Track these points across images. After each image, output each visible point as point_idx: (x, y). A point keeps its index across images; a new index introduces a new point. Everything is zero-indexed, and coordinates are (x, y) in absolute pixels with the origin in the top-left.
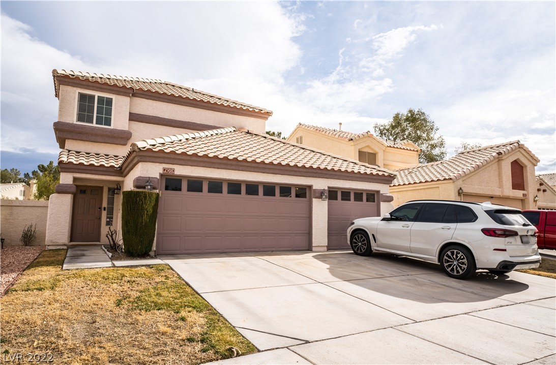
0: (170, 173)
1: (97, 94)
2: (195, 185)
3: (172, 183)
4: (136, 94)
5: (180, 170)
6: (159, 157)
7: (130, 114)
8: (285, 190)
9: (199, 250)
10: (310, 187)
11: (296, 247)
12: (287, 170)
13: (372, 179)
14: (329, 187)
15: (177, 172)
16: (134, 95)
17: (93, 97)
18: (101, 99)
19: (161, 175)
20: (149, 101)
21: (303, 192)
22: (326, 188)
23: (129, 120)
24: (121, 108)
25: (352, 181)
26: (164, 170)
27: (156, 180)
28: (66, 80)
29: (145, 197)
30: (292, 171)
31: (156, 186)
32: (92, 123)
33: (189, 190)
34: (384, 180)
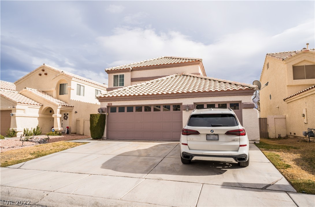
0: (110, 105)
1: (119, 74)
2: (122, 109)
3: (113, 109)
4: (134, 70)
5: (114, 104)
6: (105, 99)
7: (132, 79)
8: (167, 107)
9: (124, 138)
12: (164, 97)
14: (195, 103)
15: (113, 105)
16: (132, 71)
17: (118, 75)
18: (120, 75)
19: (108, 107)
20: (139, 71)
21: (177, 107)
22: (193, 104)
23: (131, 81)
24: (127, 77)
26: (108, 104)
27: (104, 109)
28: (109, 72)
29: (94, 116)
31: (104, 111)
32: (118, 86)
33: (119, 112)
34: (244, 93)
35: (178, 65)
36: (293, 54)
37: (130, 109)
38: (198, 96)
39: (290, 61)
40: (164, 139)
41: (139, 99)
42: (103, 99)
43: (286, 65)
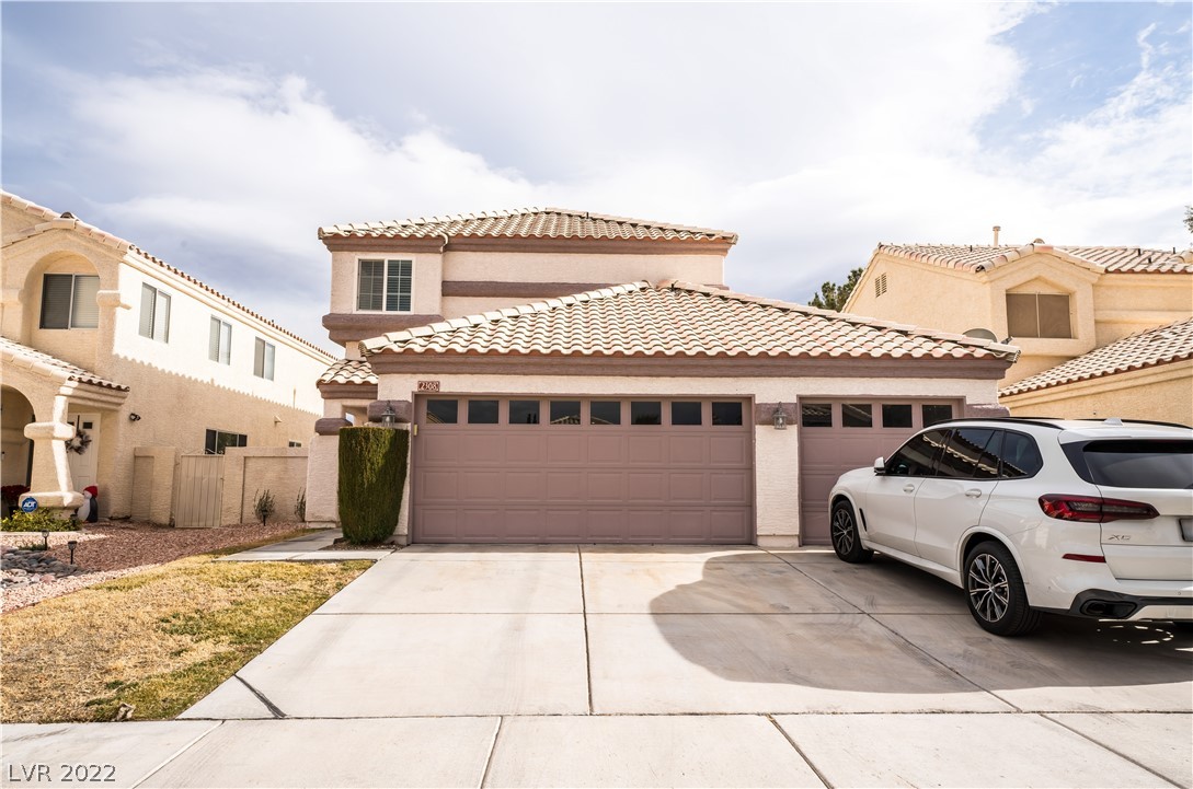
0: (432, 389)
1: (386, 257)
2: (484, 410)
3: (442, 408)
4: (455, 247)
5: (451, 384)
6: (409, 363)
7: (444, 283)
8: (686, 411)
9: (494, 536)
10: (749, 399)
11: (715, 537)
13: (933, 368)
14: (801, 398)
15: (444, 389)
16: (448, 248)
17: (380, 264)
18: (393, 266)
19: (417, 396)
20: (478, 254)
21: (730, 412)
22: (794, 400)
23: (443, 295)
24: (427, 272)
25: (871, 377)
26: (420, 386)
27: (403, 405)
28: (338, 242)
29: (367, 439)
30: (696, 366)
31: (402, 415)
32: (380, 308)
33: (471, 421)
34: (974, 369)
35: (646, 249)
36: (1011, 255)
37: (525, 410)
38: (818, 373)
39: (999, 274)
40: (674, 536)
41: (572, 370)
42: (395, 360)
43: (988, 287)
